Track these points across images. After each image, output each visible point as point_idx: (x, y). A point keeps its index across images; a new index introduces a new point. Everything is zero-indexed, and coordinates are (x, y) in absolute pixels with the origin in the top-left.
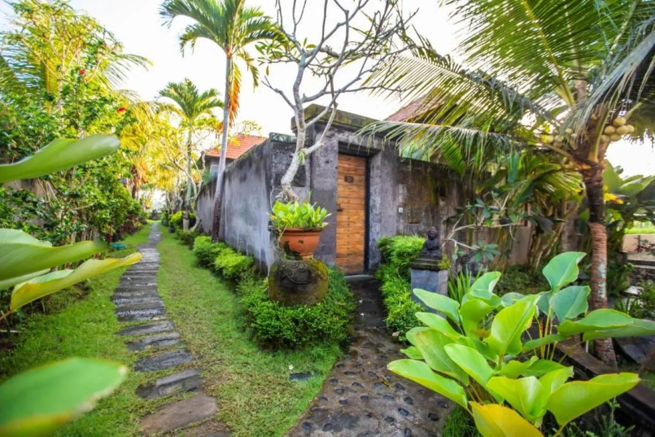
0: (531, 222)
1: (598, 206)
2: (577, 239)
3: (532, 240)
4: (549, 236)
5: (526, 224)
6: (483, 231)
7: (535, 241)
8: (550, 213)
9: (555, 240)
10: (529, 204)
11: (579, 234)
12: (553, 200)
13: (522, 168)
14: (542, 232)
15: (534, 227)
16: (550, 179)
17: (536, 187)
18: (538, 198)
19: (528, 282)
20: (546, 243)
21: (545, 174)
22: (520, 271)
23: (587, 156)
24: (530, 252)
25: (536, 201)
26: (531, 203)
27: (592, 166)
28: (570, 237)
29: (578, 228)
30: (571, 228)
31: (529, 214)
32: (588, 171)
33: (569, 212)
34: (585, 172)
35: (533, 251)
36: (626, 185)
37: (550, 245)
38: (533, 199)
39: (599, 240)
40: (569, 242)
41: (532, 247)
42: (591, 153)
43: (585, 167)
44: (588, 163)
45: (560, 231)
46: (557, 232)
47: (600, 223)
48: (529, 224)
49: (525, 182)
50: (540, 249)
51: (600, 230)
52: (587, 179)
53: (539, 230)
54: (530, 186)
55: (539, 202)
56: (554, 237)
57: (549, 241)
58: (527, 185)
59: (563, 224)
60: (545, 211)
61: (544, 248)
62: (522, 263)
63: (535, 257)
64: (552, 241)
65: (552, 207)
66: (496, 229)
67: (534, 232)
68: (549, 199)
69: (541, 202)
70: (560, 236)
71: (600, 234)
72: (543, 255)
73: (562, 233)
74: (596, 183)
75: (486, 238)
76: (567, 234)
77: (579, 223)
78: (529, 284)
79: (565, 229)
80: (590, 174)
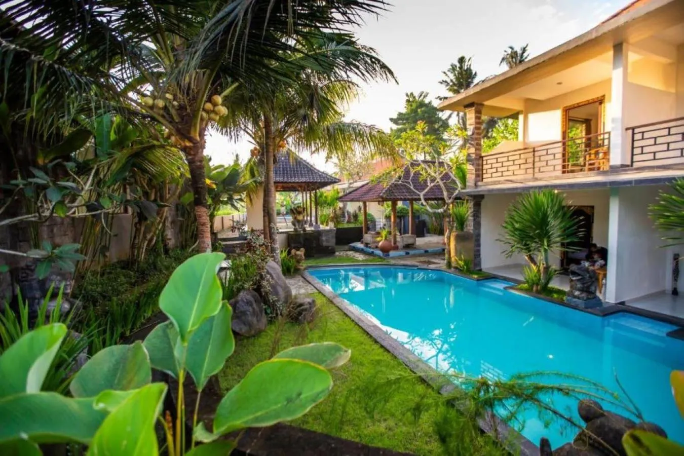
0: (132, 207)
1: (201, 188)
2: (179, 223)
3: (134, 229)
4: (153, 223)
5: (126, 211)
6: (62, 223)
7: (138, 230)
8: (153, 197)
9: (160, 227)
10: (127, 186)
11: (181, 219)
12: (155, 182)
13: (115, 140)
14: (146, 219)
15: (135, 214)
16: (151, 157)
17: (134, 165)
18: (138, 178)
19: (133, 281)
20: (150, 232)
21: (144, 149)
22: (123, 268)
23: (189, 132)
24: (133, 243)
25: (136, 182)
26: (130, 184)
27: (194, 143)
28: (173, 222)
29: (179, 213)
30: (173, 213)
31: (129, 198)
32: (190, 148)
33: (171, 196)
34: (188, 150)
35: (136, 241)
36: (214, 172)
37: (155, 233)
38: (132, 180)
39: (204, 224)
40: (172, 228)
41: (135, 237)
42: (193, 129)
43: (188, 144)
44: (191, 139)
45: (164, 217)
46: (161, 218)
47: (204, 206)
48: (130, 210)
49: (121, 156)
50: (145, 237)
51: (205, 214)
52: (190, 157)
53: (141, 217)
54: (127, 162)
55: (139, 183)
56: (159, 224)
57: (153, 229)
58: (123, 161)
59: (166, 209)
60: (146, 194)
61: (149, 237)
62: (124, 258)
63: (140, 248)
64: (157, 229)
65: (154, 190)
66: (84, 219)
67: (136, 220)
68: (150, 180)
69: (142, 184)
70: (164, 223)
71: (204, 218)
72: (148, 245)
73: (166, 218)
74: (199, 163)
75: (69, 233)
76: (170, 219)
77: (180, 207)
78: (136, 282)
79: (168, 215)
80: (192, 153)
